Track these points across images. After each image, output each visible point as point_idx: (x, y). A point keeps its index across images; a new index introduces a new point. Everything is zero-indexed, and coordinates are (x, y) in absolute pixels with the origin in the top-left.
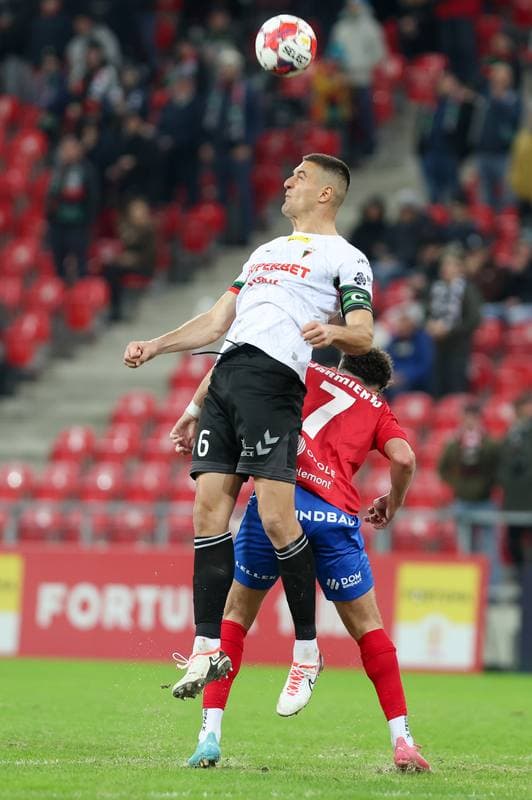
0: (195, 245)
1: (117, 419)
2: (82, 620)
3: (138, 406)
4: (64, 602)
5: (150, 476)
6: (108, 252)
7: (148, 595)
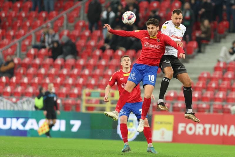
0: (221, 32)
1: (200, 79)
2: (190, 133)
3: (205, 75)
4: (185, 128)
5: (208, 94)
6: (197, 34)
7: (208, 126)
